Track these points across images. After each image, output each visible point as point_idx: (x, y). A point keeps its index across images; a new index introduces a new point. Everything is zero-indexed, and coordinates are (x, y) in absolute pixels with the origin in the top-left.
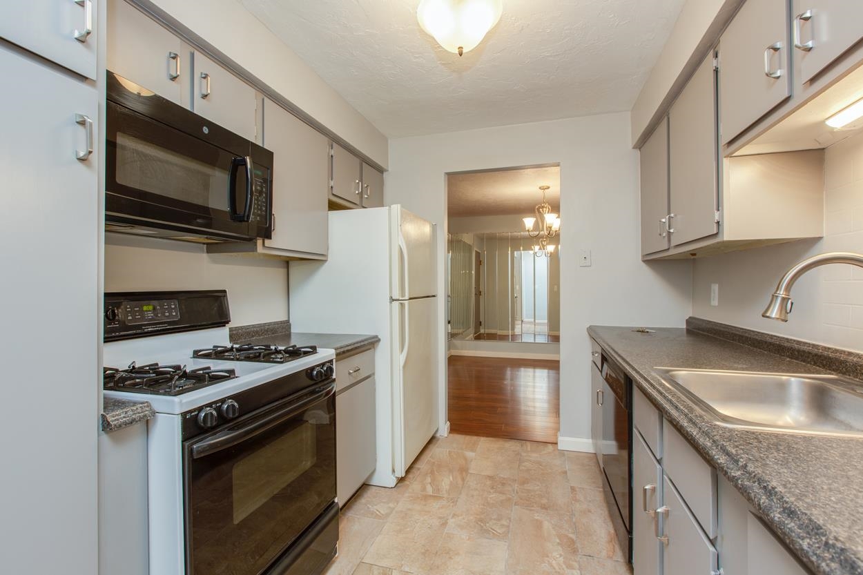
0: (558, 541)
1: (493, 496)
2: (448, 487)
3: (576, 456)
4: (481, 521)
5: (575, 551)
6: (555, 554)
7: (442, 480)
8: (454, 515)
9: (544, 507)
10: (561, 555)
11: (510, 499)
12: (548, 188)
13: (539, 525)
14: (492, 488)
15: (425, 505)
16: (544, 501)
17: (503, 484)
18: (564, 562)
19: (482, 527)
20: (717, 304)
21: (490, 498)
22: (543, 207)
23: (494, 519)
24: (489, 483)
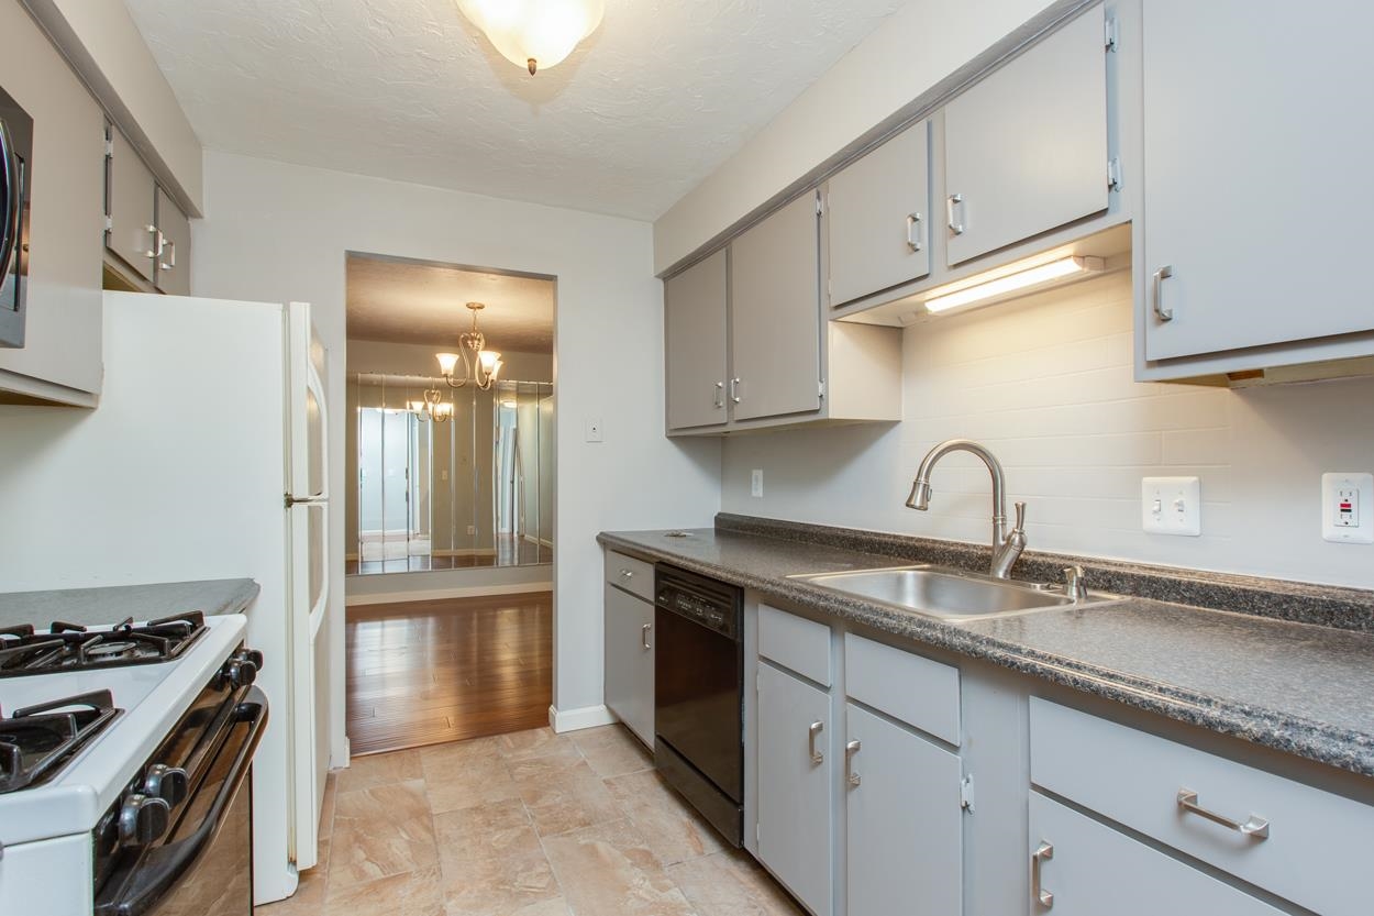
0: (629, 861)
1: (498, 838)
2: (408, 853)
3: (586, 737)
4: (503, 882)
5: (657, 865)
6: (636, 881)
7: (389, 845)
8: (450, 895)
9: (585, 823)
10: (644, 879)
11: (528, 831)
12: (481, 307)
13: (592, 851)
14: (489, 825)
15: (382, 900)
16: (581, 814)
17: (504, 813)
18: (654, 885)
19: (510, 891)
20: (761, 495)
21: (495, 842)
22: (473, 339)
23: (522, 871)
24: (478, 819)
